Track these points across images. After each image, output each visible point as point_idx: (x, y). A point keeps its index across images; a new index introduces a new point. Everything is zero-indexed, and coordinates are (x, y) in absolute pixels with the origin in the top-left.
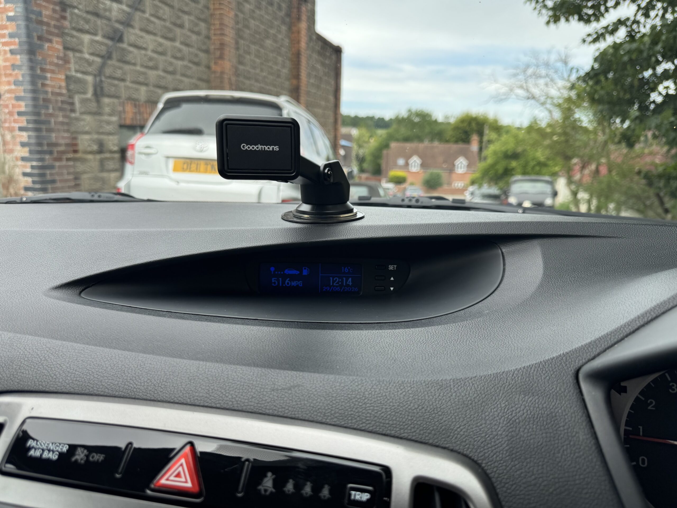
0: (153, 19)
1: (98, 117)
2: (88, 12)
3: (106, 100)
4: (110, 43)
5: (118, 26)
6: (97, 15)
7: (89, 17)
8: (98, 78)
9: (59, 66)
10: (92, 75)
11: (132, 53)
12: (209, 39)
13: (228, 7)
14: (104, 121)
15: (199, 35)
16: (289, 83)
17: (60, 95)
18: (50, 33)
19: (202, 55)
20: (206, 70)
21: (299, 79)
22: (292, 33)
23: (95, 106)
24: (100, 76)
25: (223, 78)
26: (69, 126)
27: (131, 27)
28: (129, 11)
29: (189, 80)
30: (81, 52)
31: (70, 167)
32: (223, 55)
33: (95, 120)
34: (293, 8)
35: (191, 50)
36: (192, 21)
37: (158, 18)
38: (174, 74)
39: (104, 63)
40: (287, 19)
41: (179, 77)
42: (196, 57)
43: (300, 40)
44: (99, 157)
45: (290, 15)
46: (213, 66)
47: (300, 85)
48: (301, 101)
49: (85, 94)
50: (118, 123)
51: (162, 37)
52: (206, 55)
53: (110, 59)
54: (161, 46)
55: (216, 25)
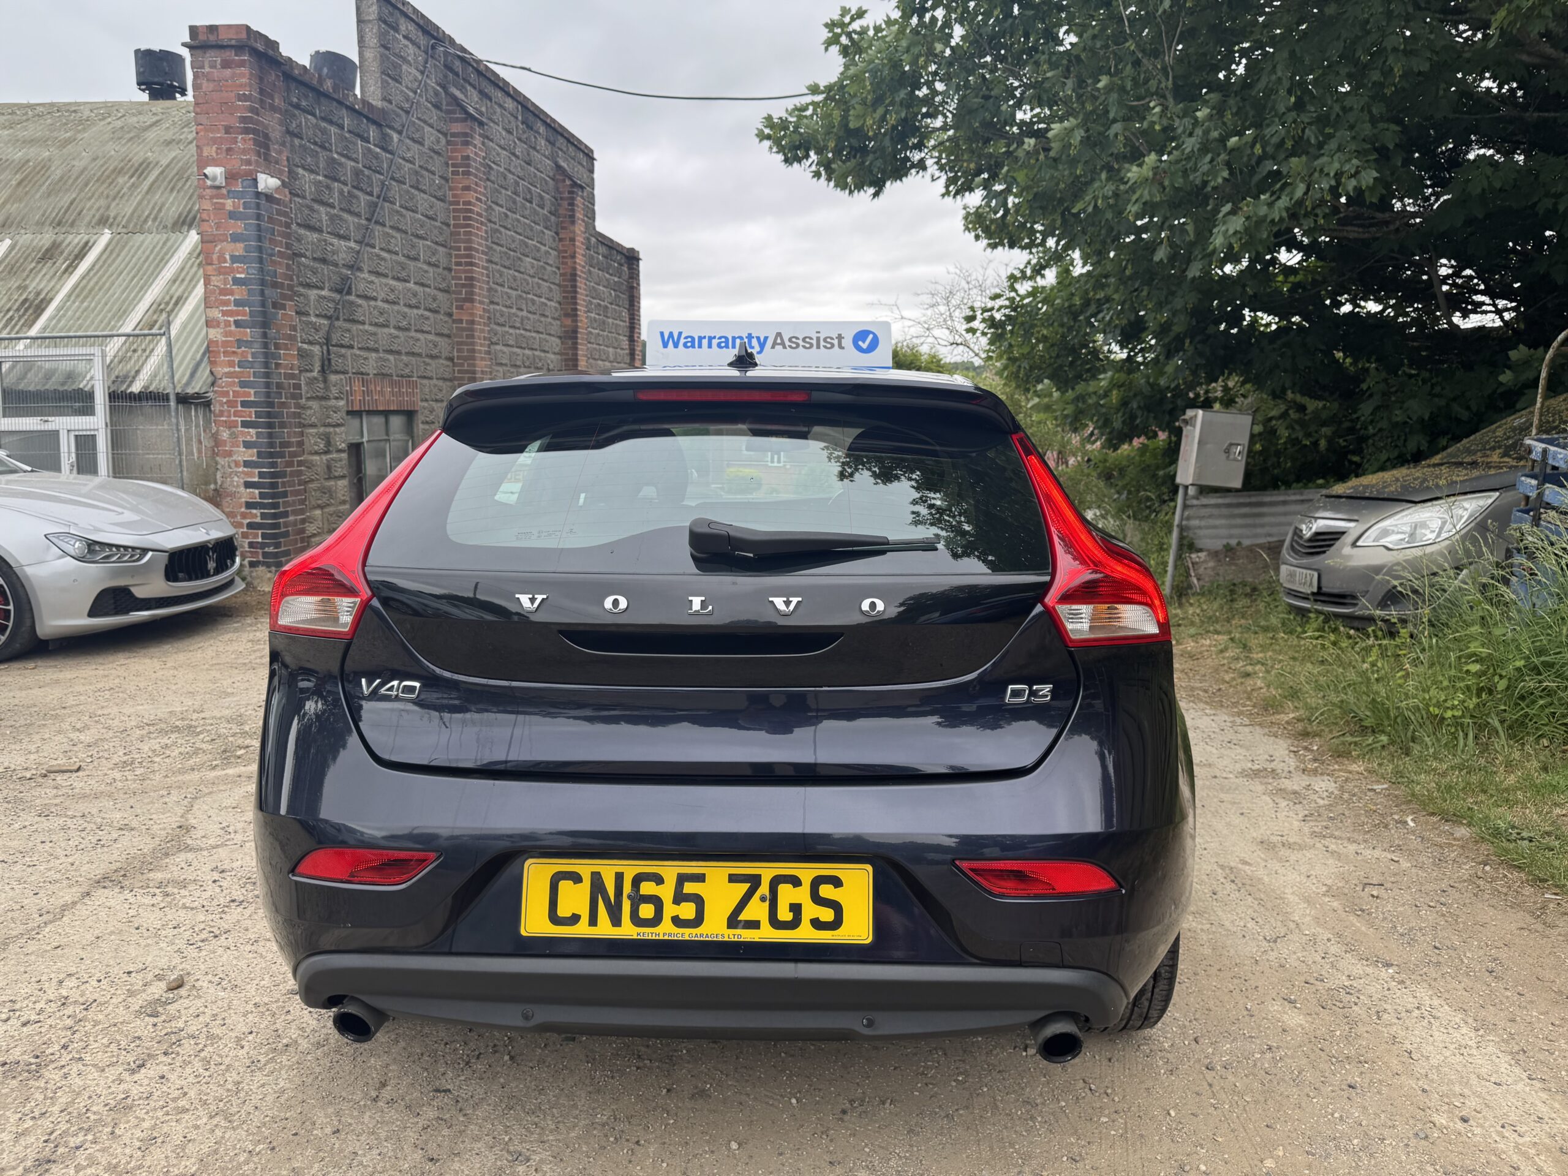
0: (384, 254)
1: (323, 403)
2: (314, 259)
3: (333, 378)
4: (337, 296)
5: (345, 271)
6: (324, 261)
7: (317, 265)
8: (325, 348)
9: (292, 338)
10: (319, 343)
11: (360, 306)
12: (450, 270)
13: (477, 221)
14: (331, 407)
15: (437, 266)
16: (558, 322)
17: (292, 376)
18: (284, 297)
19: (440, 296)
20: (447, 319)
21: (576, 315)
22: (561, 240)
23: (322, 386)
24: (327, 344)
25: (472, 330)
26: (300, 417)
27: (360, 269)
28: (358, 248)
29: (426, 335)
30: (307, 314)
31: (300, 473)
32: (472, 293)
33: (321, 406)
34: (562, 199)
35: (427, 290)
36: (429, 247)
37: (389, 251)
38: (407, 330)
39: (331, 326)
40: (553, 218)
41: (413, 334)
42: (435, 300)
43: (575, 252)
44: (324, 457)
45: (556, 210)
46: (455, 311)
47: (577, 326)
48: (580, 352)
49: (311, 371)
50: (345, 409)
51: (393, 278)
52: (446, 295)
53: (338, 319)
54: (392, 291)
55: (459, 249)
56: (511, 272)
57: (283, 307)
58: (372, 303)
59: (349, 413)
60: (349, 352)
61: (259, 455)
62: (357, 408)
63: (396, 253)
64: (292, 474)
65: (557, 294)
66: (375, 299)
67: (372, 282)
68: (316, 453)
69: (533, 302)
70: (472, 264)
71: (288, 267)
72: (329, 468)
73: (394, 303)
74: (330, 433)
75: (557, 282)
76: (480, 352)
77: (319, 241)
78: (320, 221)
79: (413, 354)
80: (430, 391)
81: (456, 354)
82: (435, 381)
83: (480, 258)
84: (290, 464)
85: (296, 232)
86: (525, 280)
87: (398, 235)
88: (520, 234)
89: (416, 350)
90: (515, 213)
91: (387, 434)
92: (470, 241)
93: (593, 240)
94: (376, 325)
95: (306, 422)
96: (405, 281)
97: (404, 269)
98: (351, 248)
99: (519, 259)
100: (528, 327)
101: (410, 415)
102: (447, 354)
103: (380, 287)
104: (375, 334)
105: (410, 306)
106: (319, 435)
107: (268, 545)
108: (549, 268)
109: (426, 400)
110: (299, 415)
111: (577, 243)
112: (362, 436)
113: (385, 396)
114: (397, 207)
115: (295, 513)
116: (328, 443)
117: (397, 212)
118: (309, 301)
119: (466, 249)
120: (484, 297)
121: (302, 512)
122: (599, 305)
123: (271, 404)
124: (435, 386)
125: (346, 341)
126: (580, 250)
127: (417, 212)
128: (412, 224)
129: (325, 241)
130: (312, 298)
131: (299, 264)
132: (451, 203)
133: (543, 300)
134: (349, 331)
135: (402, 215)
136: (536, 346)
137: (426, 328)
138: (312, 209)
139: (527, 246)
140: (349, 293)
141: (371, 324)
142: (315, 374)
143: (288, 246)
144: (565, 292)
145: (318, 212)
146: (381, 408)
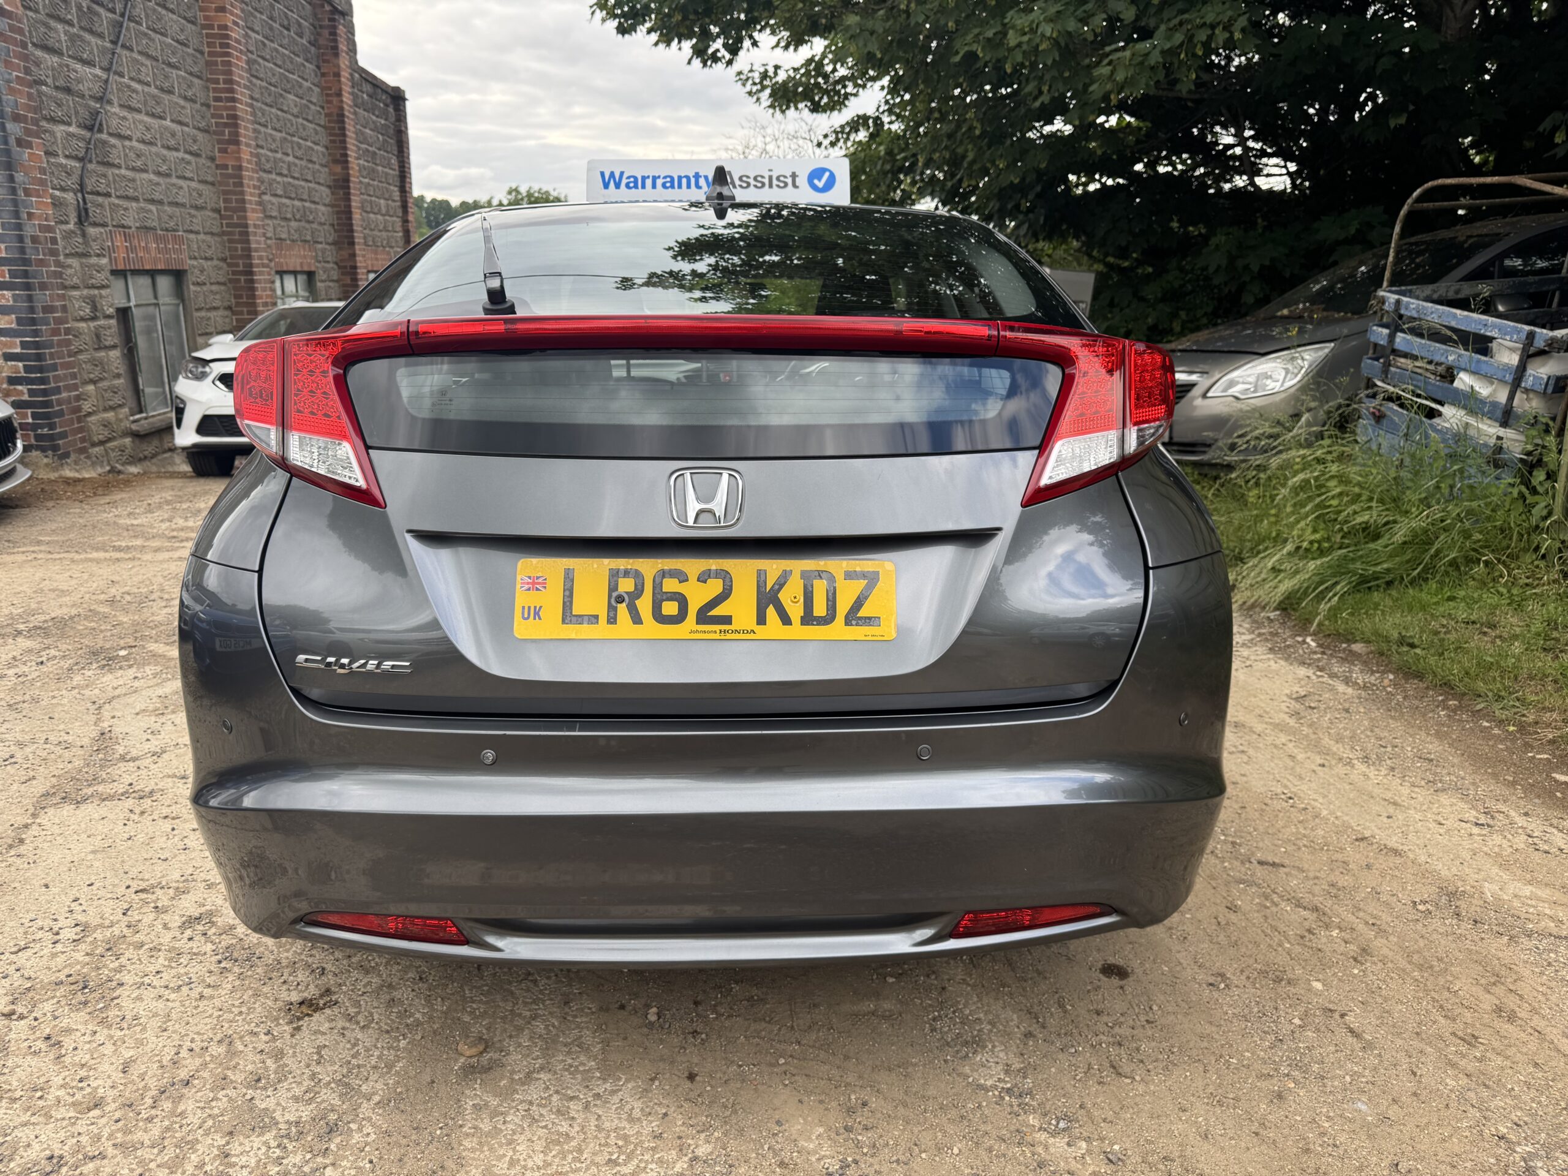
0: (135, 85)
1: (84, 260)
3: (92, 231)
4: (87, 134)
5: (92, 103)
6: (68, 90)
7: (60, 95)
8: (79, 195)
9: (42, 182)
10: (73, 190)
11: (114, 146)
12: (208, 106)
13: (236, 49)
14: (93, 265)
15: (193, 101)
16: (327, 170)
17: (49, 229)
18: (28, 132)
19: (200, 136)
20: (209, 164)
21: (347, 162)
22: (323, 75)
23: (80, 240)
24: (82, 191)
25: (241, 177)
26: (61, 278)
27: (109, 102)
28: (104, 76)
29: (188, 182)
30: (56, 155)
31: (68, 343)
32: (237, 134)
33: (81, 264)
34: (321, 27)
35: (186, 129)
36: (184, 78)
37: (140, 82)
38: (168, 175)
39: (83, 168)
40: (313, 49)
41: (174, 180)
42: (195, 141)
43: (341, 90)
44: (92, 324)
45: (316, 40)
46: (217, 154)
47: (348, 175)
48: (353, 204)
49: (67, 223)
50: (109, 267)
51: (147, 114)
52: (206, 136)
53: (90, 161)
54: (148, 129)
55: (217, 82)
56: (274, 110)
57: (29, 145)
58: (127, 143)
59: (114, 273)
60: (105, 201)
61: (19, 321)
62: (121, 267)
63: (148, 84)
64: (60, 343)
65: (323, 138)
66: (129, 138)
67: (124, 118)
68: (82, 319)
69: (299, 146)
70: (234, 100)
71: (30, 96)
72: (98, 336)
73: (151, 143)
74: (95, 296)
75: (322, 123)
76: (250, 202)
77: (60, 65)
78: (59, 41)
79: (177, 204)
80: (199, 248)
81: (222, 205)
82: (202, 237)
83: (242, 94)
84: (56, 332)
85: (34, 55)
86: (290, 120)
87: (148, 63)
88: (280, 67)
89: (180, 200)
90: (272, 41)
91: (156, 297)
92: (230, 73)
93: (357, 75)
94: (134, 169)
95: (67, 283)
96: (161, 118)
97: (158, 103)
98: (97, 76)
99: (281, 95)
100: (296, 175)
101: (178, 276)
102: (213, 205)
103: (136, 124)
104: (133, 180)
105: (169, 148)
106: (84, 299)
107: (41, 426)
108: (313, 107)
109: (195, 258)
110: (58, 275)
111: (343, 79)
112: (129, 300)
113: (151, 254)
114: (144, 28)
115: (69, 388)
116: (94, 308)
117: (146, 34)
118: (55, 138)
119: (225, 82)
120: (250, 138)
121: (75, 387)
122: (368, 150)
123: (26, 262)
124: (203, 241)
125: (102, 188)
126: (346, 88)
127: (166, 36)
128: (162, 50)
129: (67, 66)
130: (59, 135)
131: (40, 93)
132: (204, 27)
133: (309, 144)
134: (105, 176)
135: (150, 39)
136: (305, 197)
137: (189, 175)
138: (50, 28)
139: (288, 82)
140: (100, 131)
141: (127, 168)
142: (71, 226)
143: (27, 71)
144: (331, 135)
145: (56, 31)
146: (147, 267)
